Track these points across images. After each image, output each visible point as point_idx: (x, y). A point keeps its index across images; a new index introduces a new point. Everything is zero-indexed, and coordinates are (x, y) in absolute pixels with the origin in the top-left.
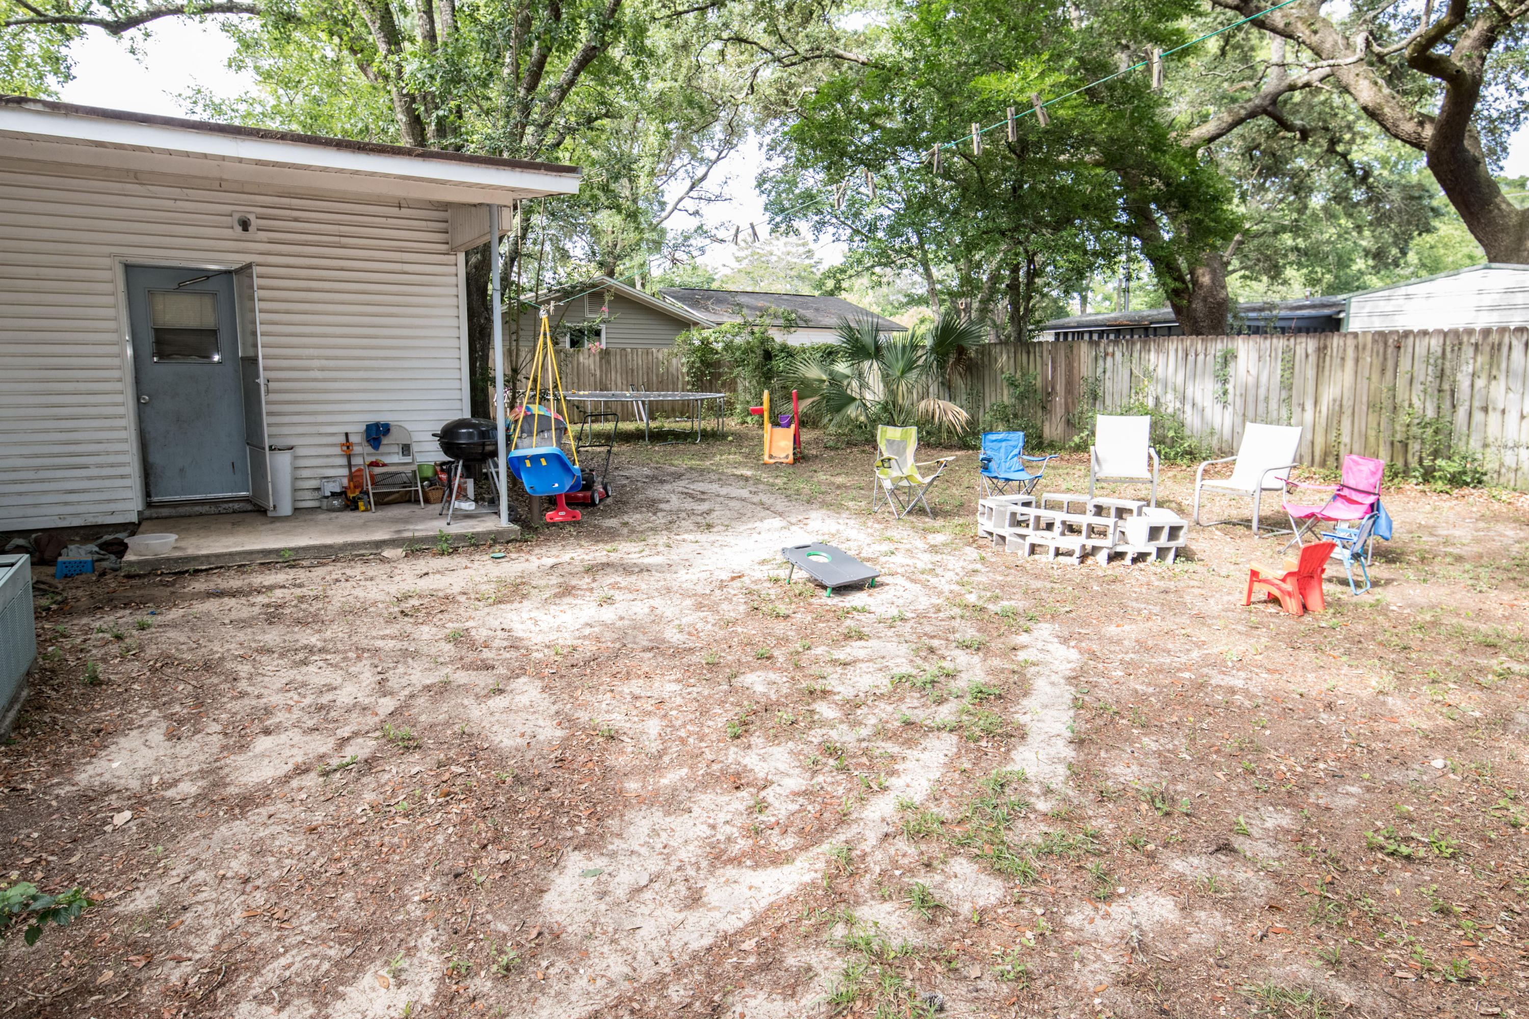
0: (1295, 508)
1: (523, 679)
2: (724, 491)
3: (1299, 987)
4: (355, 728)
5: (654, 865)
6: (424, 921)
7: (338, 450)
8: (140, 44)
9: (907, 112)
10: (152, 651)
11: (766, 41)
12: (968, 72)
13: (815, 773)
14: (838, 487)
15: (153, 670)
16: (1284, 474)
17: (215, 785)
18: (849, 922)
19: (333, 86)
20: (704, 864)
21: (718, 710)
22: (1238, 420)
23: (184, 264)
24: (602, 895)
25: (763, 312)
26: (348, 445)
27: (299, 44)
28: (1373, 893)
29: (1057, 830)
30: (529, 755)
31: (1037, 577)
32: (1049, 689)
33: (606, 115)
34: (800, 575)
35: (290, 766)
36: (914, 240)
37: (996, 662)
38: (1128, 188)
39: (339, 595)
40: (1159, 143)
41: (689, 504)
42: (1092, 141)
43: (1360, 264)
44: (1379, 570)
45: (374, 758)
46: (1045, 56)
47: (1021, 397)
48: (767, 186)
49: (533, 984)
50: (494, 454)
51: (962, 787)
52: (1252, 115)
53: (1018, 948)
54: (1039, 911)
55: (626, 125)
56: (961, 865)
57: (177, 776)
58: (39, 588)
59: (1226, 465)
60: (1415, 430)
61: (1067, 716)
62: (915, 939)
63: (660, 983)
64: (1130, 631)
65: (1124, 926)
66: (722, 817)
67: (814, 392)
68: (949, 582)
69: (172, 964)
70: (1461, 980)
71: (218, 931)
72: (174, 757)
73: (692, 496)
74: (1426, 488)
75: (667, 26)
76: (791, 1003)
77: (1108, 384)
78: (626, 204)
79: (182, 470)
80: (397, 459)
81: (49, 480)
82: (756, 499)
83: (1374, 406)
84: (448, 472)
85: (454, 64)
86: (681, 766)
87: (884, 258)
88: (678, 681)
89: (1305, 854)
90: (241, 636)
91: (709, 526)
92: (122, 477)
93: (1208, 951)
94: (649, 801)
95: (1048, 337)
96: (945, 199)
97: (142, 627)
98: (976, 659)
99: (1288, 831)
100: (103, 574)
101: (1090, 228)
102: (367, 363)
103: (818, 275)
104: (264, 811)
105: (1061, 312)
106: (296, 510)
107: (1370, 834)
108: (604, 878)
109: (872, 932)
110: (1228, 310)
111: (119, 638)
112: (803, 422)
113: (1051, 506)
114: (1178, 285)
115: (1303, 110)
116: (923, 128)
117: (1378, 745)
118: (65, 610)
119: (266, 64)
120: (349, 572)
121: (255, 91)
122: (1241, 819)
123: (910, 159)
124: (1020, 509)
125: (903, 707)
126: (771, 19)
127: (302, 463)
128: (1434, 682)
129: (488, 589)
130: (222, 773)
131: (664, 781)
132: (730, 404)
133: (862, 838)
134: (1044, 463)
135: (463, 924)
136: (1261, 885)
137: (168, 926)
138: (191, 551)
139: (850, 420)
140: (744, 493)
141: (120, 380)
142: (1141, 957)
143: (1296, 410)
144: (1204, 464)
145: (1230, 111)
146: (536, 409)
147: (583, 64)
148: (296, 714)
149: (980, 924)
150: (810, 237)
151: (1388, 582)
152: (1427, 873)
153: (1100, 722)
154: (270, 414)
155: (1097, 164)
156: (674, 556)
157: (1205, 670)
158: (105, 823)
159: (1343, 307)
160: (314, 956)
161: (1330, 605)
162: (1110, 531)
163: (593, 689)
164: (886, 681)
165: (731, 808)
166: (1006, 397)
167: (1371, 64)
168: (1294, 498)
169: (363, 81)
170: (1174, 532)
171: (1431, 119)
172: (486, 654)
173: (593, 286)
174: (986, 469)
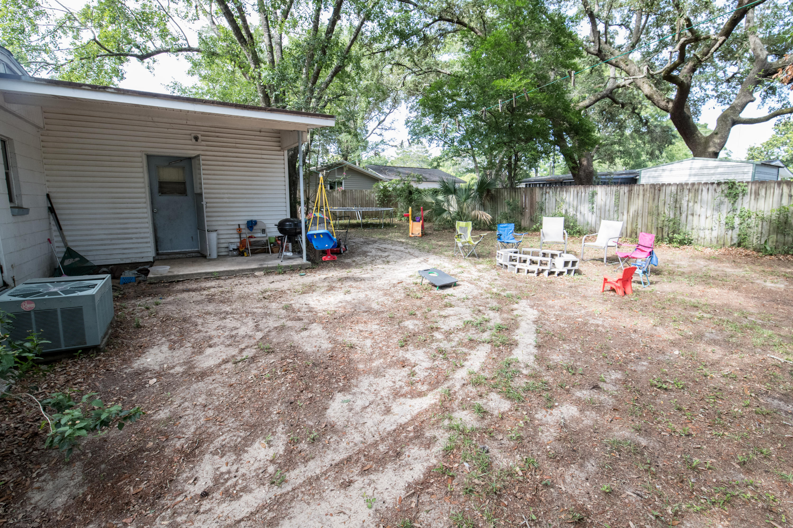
0: (621, 253)
1: (315, 324)
2: (394, 248)
3: (625, 440)
4: (247, 344)
5: (371, 397)
6: (279, 421)
7: (235, 232)
8: (151, 64)
9: (467, 94)
10: (161, 314)
11: (409, 64)
12: (491, 78)
13: (434, 360)
14: (440, 246)
15: (163, 322)
16: (616, 240)
17: (190, 368)
18: (450, 419)
19: (232, 81)
20: (391, 397)
21: (394, 336)
22: (598, 219)
23: (172, 155)
24: (351, 410)
25: (409, 175)
26: (239, 229)
27: (217, 64)
28: (653, 403)
29: (531, 381)
30: (319, 355)
31: (520, 282)
32: (526, 326)
33: (344, 95)
34: (426, 281)
35: (221, 360)
36: (469, 146)
37: (505, 316)
38: (554, 126)
39: (238, 291)
40: (567, 108)
41: (380, 253)
42: (540, 107)
43: (644, 157)
44: (653, 278)
45: (255, 356)
46: (522, 72)
47: (513, 210)
48: (410, 124)
49: (324, 445)
50: (300, 233)
51: (493, 365)
52: (603, 97)
53: (517, 428)
54: (525, 413)
55: (352, 99)
56: (494, 396)
57: (174, 364)
58: (115, 288)
59: (593, 237)
60: (666, 223)
61: (534, 336)
62: (476, 425)
63: (375, 444)
64: (557, 303)
65: (558, 418)
66: (398, 378)
67: (430, 207)
68: (486, 284)
69: (177, 439)
70: (686, 435)
71: (194, 426)
72: (173, 357)
73: (380, 250)
74: (670, 245)
75: (369, 58)
76: (428, 451)
77: (547, 204)
78: (353, 131)
79: (171, 240)
80: (259, 235)
81: (116, 244)
82: (407, 251)
83: (650, 213)
84: (281, 240)
85: (282, 73)
86: (380, 358)
87: (457, 153)
88: (378, 324)
89: (627, 388)
90: (198, 308)
91: (388, 262)
92: (146, 243)
93: (591, 427)
94: (368, 372)
95: (523, 185)
96: (482, 130)
97: (157, 304)
98: (497, 314)
99: (620, 380)
100: (139, 283)
101: (539, 142)
102: (247, 196)
103: (430, 160)
104: (211, 378)
105: (528, 176)
106: (218, 256)
107: (651, 380)
108: (351, 403)
109: (459, 422)
110: (593, 175)
111: (147, 308)
112: (425, 220)
113: (525, 253)
114: (574, 165)
115: (623, 96)
116: (473, 101)
117: (654, 346)
118: (125, 297)
119: (203, 73)
120: (241, 281)
121: (199, 84)
122: (602, 376)
123: (467, 113)
124: (513, 255)
125: (469, 334)
126: (412, 57)
127: (221, 237)
128: (674, 321)
129: (299, 288)
130: (193, 363)
131: (374, 364)
132: (395, 213)
133: (454, 386)
134: (522, 236)
135: (294, 422)
136: (610, 401)
137: (174, 424)
138: (176, 273)
139: (444, 219)
140: (402, 249)
141: (145, 203)
142: (565, 430)
143: (620, 215)
144: (585, 237)
145: (594, 96)
146: (318, 215)
147: (335, 74)
148: (222, 339)
149: (502, 418)
150: (427, 145)
151: (656, 282)
152: (673, 394)
153: (546, 339)
154: (207, 216)
155: (542, 116)
156: (375, 274)
157: (587, 318)
158: (146, 383)
159: (638, 174)
160: (234, 436)
161: (634, 291)
162: (549, 263)
163: (344, 328)
164: (462, 324)
165: (401, 374)
166: (507, 210)
167: (648, 78)
168: (621, 249)
169: (244, 80)
170: (574, 263)
171: (672, 100)
172: (299, 314)
173: (340, 164)
174: (499, 238)
